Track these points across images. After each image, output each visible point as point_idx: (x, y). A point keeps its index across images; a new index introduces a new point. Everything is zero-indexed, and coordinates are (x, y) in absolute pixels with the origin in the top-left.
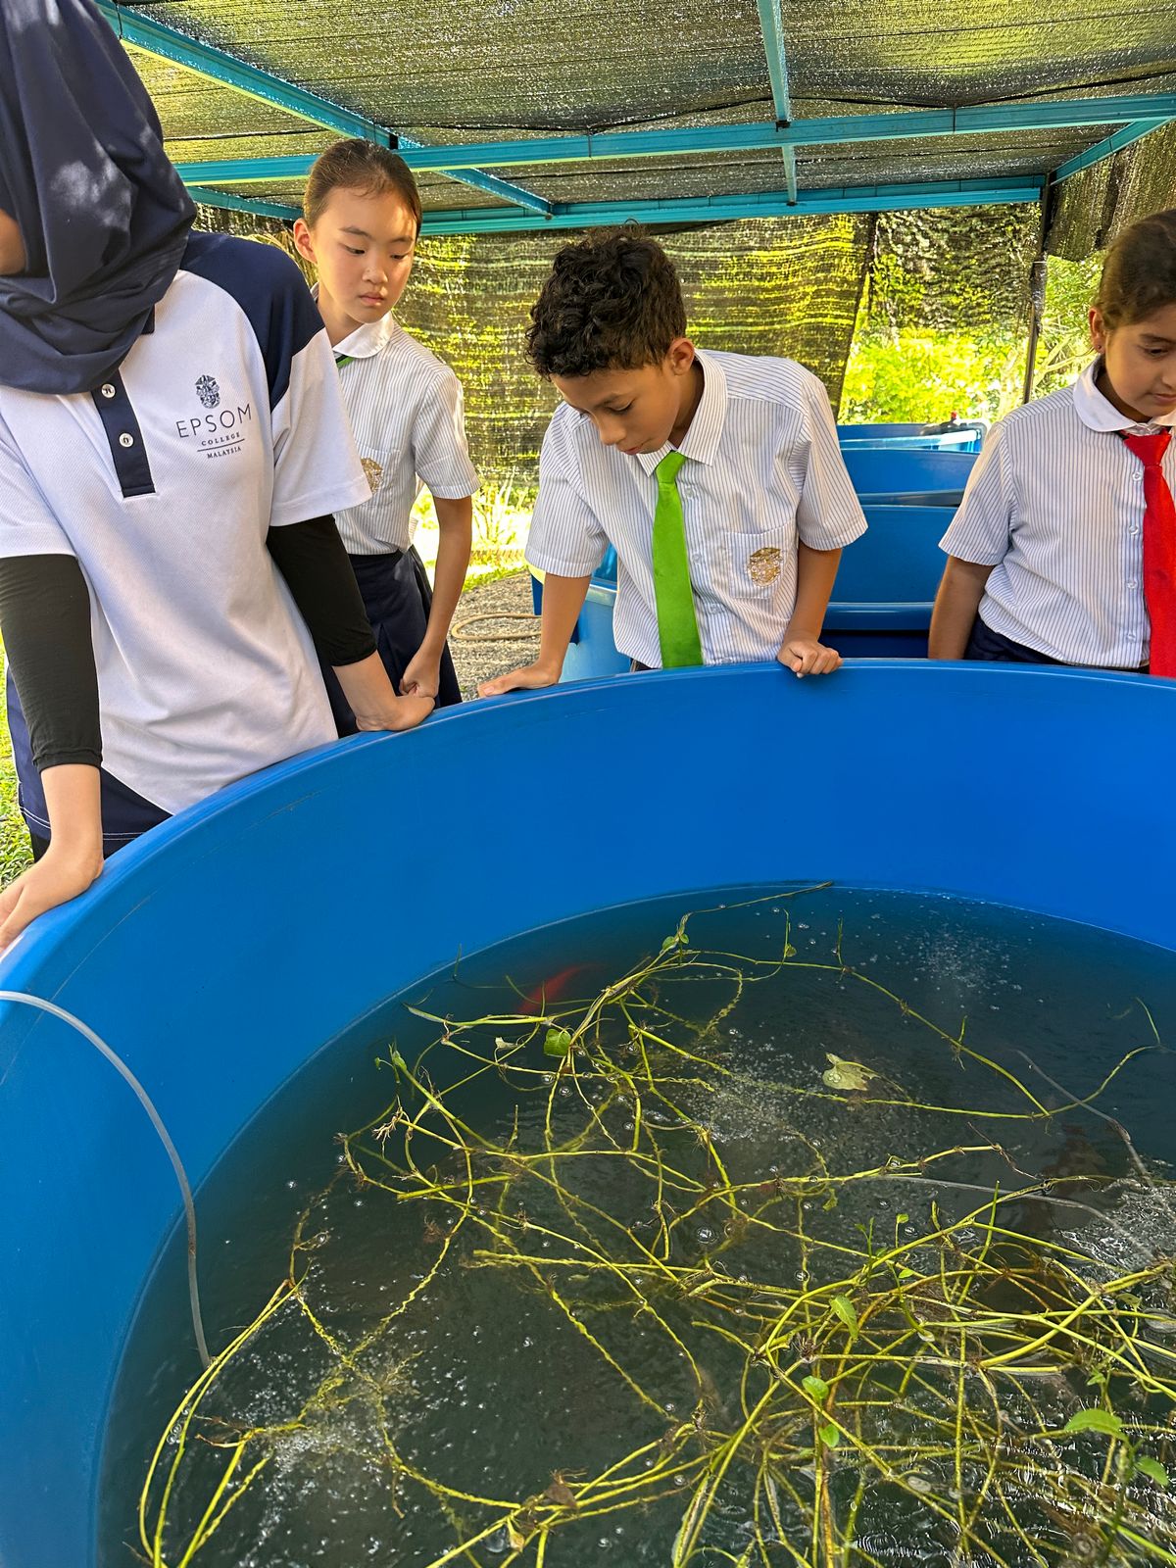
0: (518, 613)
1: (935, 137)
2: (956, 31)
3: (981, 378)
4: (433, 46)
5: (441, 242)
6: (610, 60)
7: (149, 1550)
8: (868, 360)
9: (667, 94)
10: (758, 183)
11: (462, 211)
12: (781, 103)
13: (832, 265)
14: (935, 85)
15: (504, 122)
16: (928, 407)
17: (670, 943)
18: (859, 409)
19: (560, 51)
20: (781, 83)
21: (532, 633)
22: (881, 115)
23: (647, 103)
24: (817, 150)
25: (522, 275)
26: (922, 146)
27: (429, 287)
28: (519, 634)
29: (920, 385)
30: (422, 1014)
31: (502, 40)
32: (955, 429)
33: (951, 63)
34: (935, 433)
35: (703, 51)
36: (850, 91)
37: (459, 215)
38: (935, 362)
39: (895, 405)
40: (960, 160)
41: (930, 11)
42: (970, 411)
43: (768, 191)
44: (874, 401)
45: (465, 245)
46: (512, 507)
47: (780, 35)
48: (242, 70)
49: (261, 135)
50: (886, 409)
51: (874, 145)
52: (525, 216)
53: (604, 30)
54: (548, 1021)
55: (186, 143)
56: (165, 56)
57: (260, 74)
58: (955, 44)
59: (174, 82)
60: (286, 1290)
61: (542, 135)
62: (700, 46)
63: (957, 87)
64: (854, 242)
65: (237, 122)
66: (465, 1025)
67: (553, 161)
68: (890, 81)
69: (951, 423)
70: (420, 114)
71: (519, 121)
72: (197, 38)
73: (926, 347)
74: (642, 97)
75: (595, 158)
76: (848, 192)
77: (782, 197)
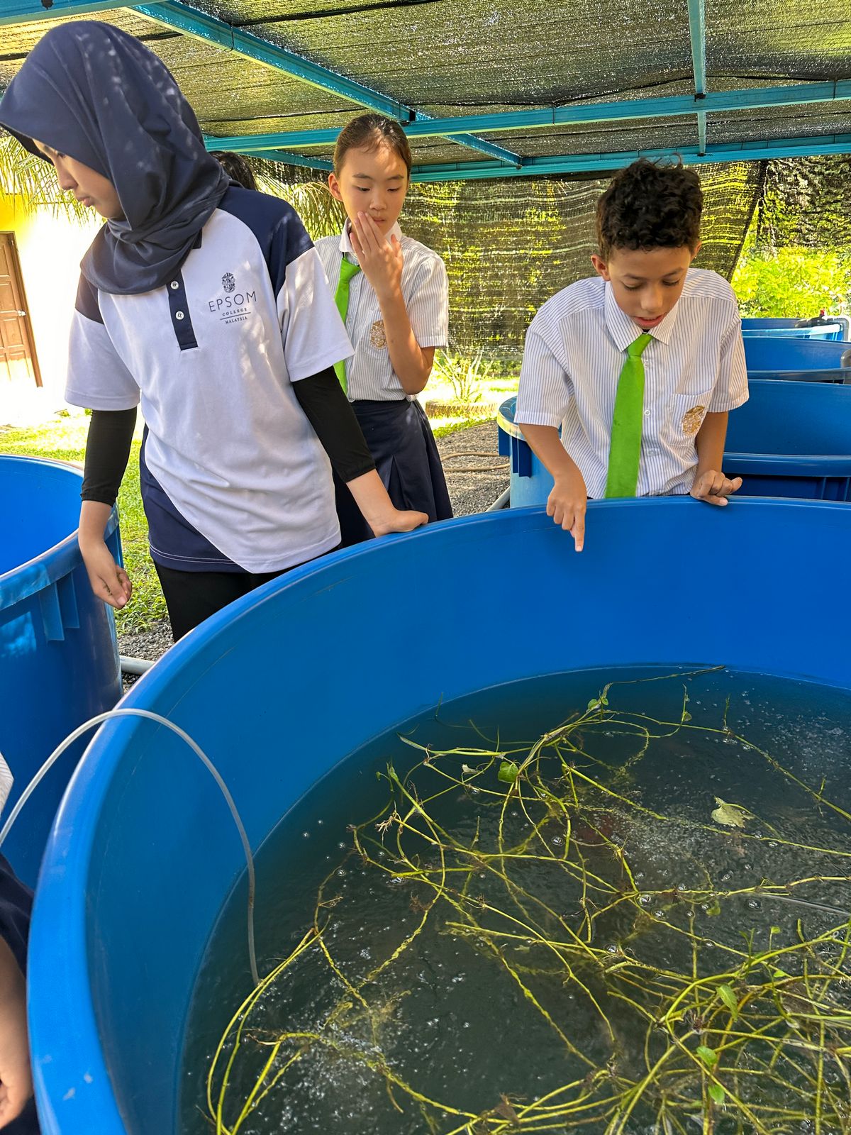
0: (483, 453)
1: (817, 103)
2: (841, 22)
3: (841, 284)
4: (445, 47)
5: (440, 185)
6: (573, 53)
7: (213, 1113)
8: (753, 270)
9: (614, 77)
10: (676, 140)
11: (457, 164)
12: (699, 82)
13: (729, 200)
14: (820, 64)
15: (492, 99)
16: (798, 305)
17: (594, 705)
18: (744, 306)
19: (537, 48)
20: (700, 66)
21: (492, 467)
22: (777, 88)
23: (598, 83)
24: (725, 115)
25: (497, 210)
26: (807, 109)
27: (430, 218)
28: (483, 468)
29: (793, 289)
30: (410, 743)
31: (495, 41)
32: (823, 323)
33: (835, 46)
34: (807, 326)
35: (643, 44)
36: (754, 70)
37: (454, 166)
38: (805, 272)
39: (772, 304)
40: (835, 120)
41: (822, 9)
42: (831, 309)
43: (684, 146)
44: (756, 301)
45: (457, 188)
46: (480, 376)
47: (703, 29)
48: (312, 68)
49: (321, 113)
50: (765, 307)
51: (769, 110)
52: (501, 167)
53: (571, 32)
54: (502, 755)
55: (270, 120)
56: (261, 60)
57: (324, 71)
58: (839, 32)
59: (265, 78)
60: (312, 935)
61: (519, 108)
62: (641, 40)
63: (838, 65)
64: (747, 182)
65: (305, 105)
66: (440, 754)
67: (524, 127)
68: (785, 63)
69: (820, 318)
70: (432, 96)
71: (503, 99)
72: (283, 47)
73: (799, 261)
74: (595, 79)
75: (556, 124)
76: (747, 145)
77: (694, 150)
